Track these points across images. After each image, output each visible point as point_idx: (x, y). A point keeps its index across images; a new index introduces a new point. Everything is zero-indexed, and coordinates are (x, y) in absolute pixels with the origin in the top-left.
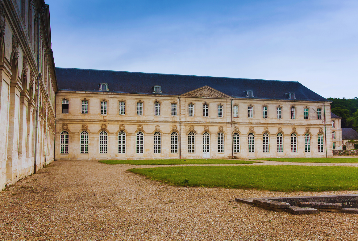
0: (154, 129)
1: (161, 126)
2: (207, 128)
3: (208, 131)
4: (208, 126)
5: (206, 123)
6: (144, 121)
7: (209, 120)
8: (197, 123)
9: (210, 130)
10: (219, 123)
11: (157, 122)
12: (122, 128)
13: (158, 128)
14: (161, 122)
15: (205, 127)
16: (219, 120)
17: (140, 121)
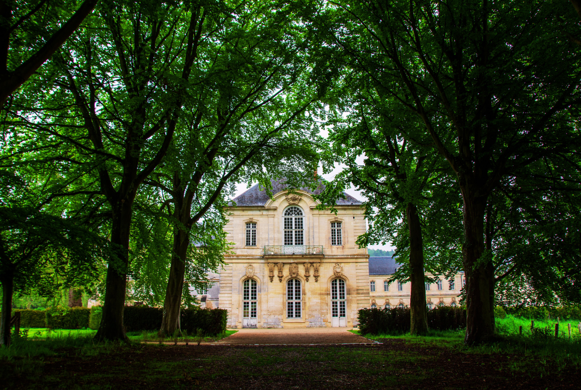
0: (398, 302)
1: (404, 299)
2: (441, 300)
3: (443, 302)
4: (442, 298)
5: (441, 295)
6: (390, 296)
7: (443, 292)
8: (433, 295)
9: (444, 301)
10: (451, 295)
11: (400, 296)
12: (374, 302)
13: (401, 301)
14: (404, 296)
15: (440, 298)
16: (451, 292)
17: (387, 296)
